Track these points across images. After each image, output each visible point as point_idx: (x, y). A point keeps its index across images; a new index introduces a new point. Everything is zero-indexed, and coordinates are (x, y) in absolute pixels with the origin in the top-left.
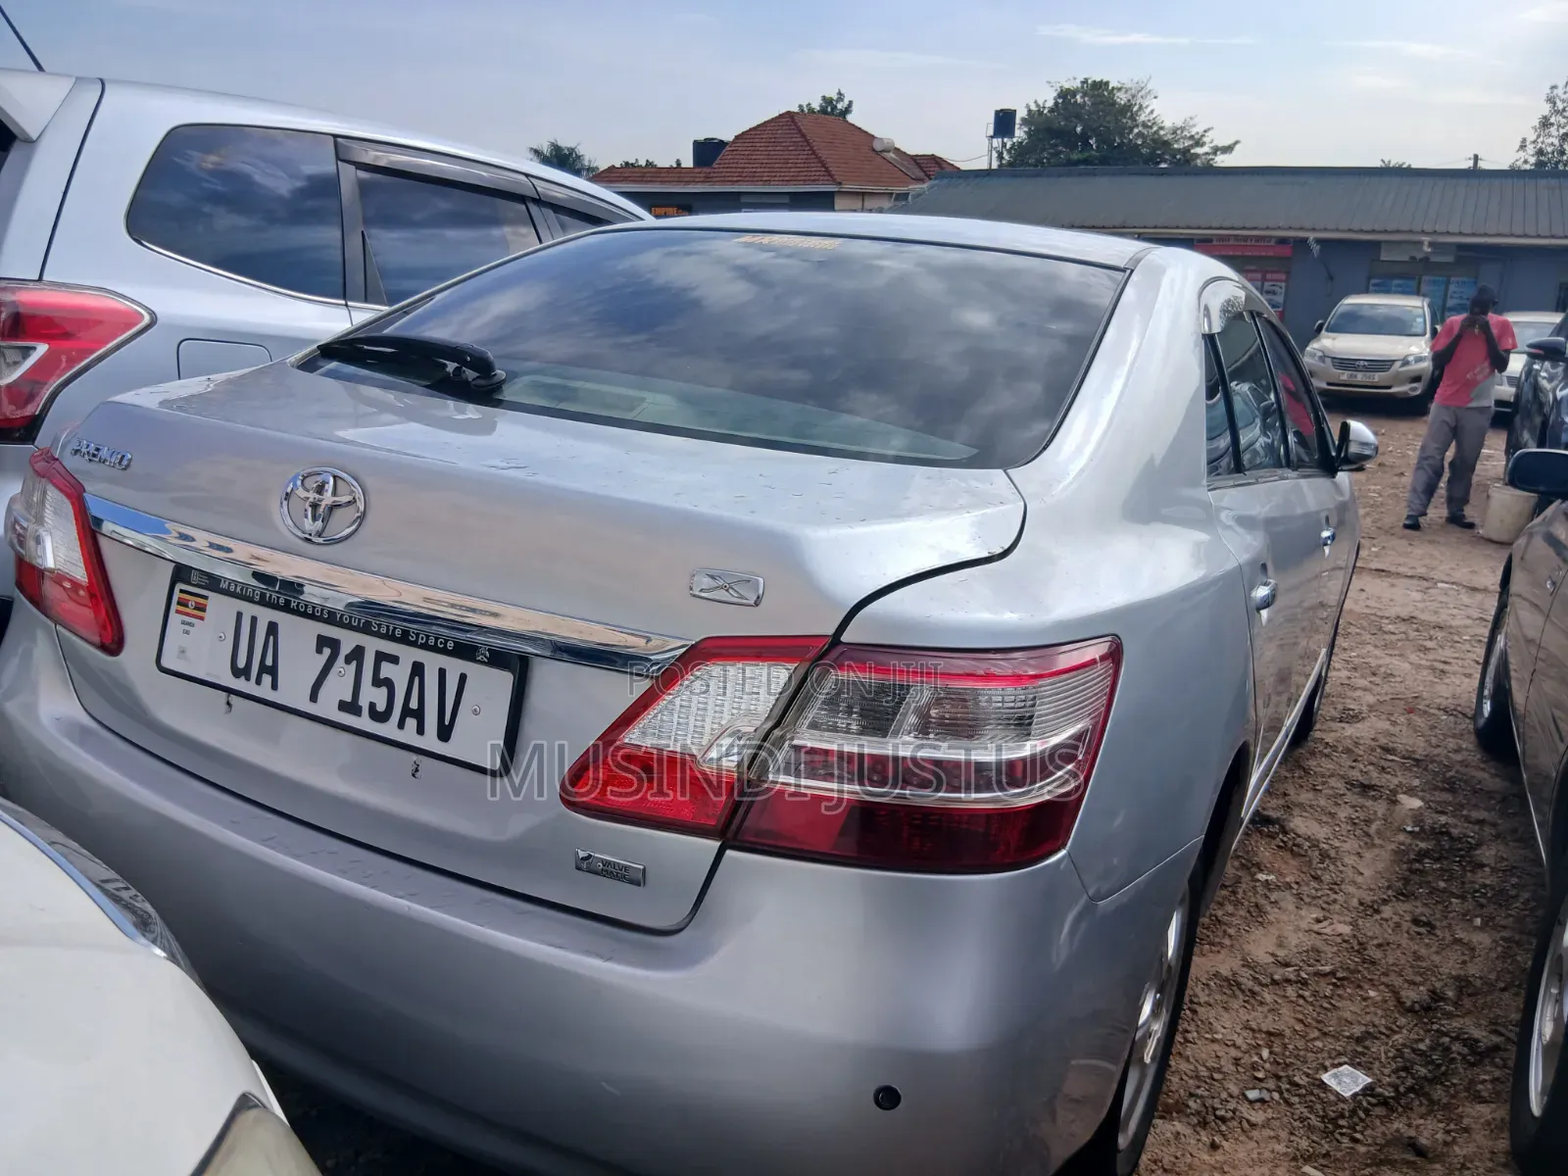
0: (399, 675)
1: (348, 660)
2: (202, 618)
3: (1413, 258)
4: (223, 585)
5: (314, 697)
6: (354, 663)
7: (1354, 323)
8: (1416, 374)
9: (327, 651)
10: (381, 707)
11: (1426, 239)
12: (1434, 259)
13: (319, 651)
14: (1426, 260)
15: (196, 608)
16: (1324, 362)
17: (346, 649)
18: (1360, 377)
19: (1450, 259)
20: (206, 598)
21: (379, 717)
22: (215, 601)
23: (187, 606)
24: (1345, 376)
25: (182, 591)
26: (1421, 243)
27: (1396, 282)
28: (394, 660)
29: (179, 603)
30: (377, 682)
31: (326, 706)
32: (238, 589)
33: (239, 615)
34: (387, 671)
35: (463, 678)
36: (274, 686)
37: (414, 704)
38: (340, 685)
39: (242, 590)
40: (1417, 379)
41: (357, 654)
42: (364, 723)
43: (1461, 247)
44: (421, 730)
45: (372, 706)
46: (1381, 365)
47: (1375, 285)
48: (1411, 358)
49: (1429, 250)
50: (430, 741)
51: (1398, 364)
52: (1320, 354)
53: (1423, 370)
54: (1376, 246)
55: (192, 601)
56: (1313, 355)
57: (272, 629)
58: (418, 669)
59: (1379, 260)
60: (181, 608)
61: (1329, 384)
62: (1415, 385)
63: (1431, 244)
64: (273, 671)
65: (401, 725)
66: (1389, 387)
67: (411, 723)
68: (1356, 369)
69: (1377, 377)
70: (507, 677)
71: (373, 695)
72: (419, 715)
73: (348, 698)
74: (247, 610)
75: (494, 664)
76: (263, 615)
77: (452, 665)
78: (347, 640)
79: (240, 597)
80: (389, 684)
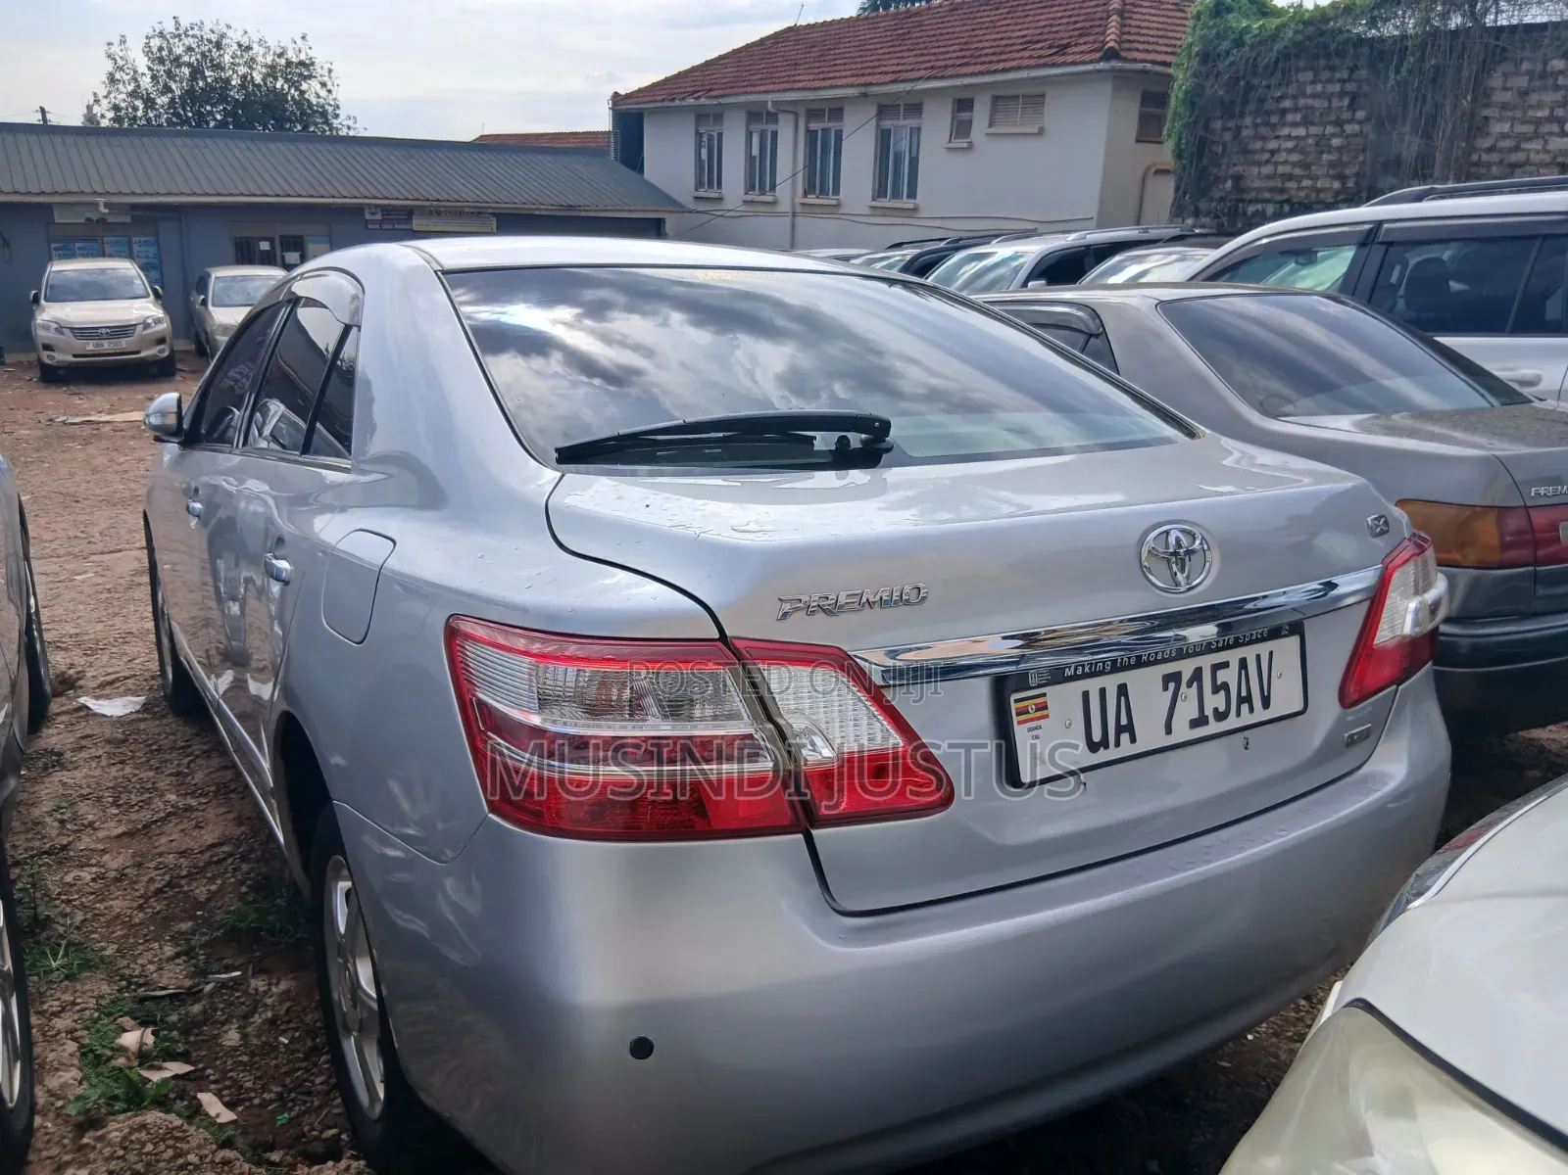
0: (1229, 676)
1: (1189, 685)
2: (1047, 716)
3: (89, 220)
4: (1068, 673)
5: (1169, 730)
6: (1195, 684)
7: (64, 293)
8: (160, 335)
9: (1172, 686)
10: (1222, 708)
11: (101, 200)
12: (110, 219)
13: (1166, 689)
14: (102, 221)
15: (1037, 710)
16: (62, 333)
17: (1185, 678)
18: (107, 346)
19: (127, 219)
20: (1044, 695)
21: (1221, 716)
22: (1055, 694)
23: (1028, 712)
24: (91, 346)
25: (1016, 701)
26: (96, 204)
27: (78, 245)
28: (1225, 665)
29: (1018, 714)
30: (1216, 690)
31: (1182, 732)
32: (1087, 669)
33: (1086, 695)
34: (1222, 676)
35: (1271, 653)
36: (1133, 740)
37: (1244, 694)
38: (1187, 709)
39: (1090, 669)
40: (161, 341)
41: (1197, 675)
42: (1214, 727)
43: (135, 207)
44: (1251, 710)
45: (1216, 710)
46: (121, 330)
47: (56, 249)
48: (150, 321)
49: (107, 211)
50: (1261, 715)
51: (140, 328)
52: (55, 326)
53: (164, 330)
54: (47, 208)
55: (1032, 704)
56: (46, 327)
57: (1123, 690)
58: (1243, 663)
59: (54, 223)
60: (1022, 718)
61: (75, 356)
62: (162, 347)
63: (106, 205)
64: (1129, 728)
65: (1238, 714)
66: (138, 352)
67: (1245, 707)
68: (100, 337)
69: (124, 343)
70: (1295, 640)
71: (1215, 701)
72: (1248, 699)
73: (1196, 715)
74: (1093, 685)
75: (1291, 634)
76: (1111, 683)
77: (1263, 649)
78: (1186, 667)
79: (1084, 676)
80: (1225, 686)
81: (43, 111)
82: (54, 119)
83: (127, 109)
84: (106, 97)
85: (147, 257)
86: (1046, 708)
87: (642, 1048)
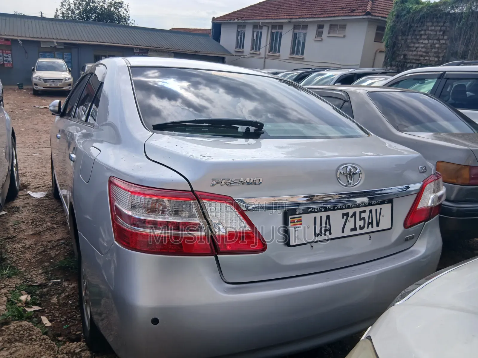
0: (366, 215)
1: (351, 217)
2: (301, 224)
3: (51, 47)
4: (309, 210)
5: (343, 231)
6: (353, 217)
7: (42, 68)
8: (69, 83)
9: (345, 217)
10: (362, 225)
11: (55, 41)
12: (57, 47)
13: (343, 218)
14: (55, 47)
15: (298, 222)
16: (40, 80)
17: (350, 215)
18: (53, 85)
19: (63, 47)
20: (301, 217)
21: (361, 228)
22: (304, 217)
23: (295, 222)
24: (48, 85)
25: (291, 218)
26: (53, 42)
27: (47, 54)
28: (364, 211)
29: (291, 223)
30: (361, 219)
31: (347, 232)
32: (316, 210)
33: (315, 218)
34: (363, 215)
35: (381, 209)
36: (330, 234)
37: (370, 221)
38: (350, 225)
39: (317, 210)
40: (70, 85)
41: (354, 214)
42: (359, 231)
43: (65, 44)
44: (372, 227)
45: (360, 226)
46: (58, 81)
47: (41, 55)
48: (67, 78)
49: (56, 44)
50: (375, 228)
51: (64, 80)
52: (38, 78)
53: (70, 82)
54: (39, 42)
55: (296, 220)
56: (36, 78)
57: (328, 217)
58: (371, 211)
59: (41, 47)
61: (44, 88)
62: (70, 87)
63: (57, 43)
65: (368, 228)
66: (62, 88)
67: (370, 226)
68: (52, 82)
69: (58, 85)
70: (390, 205)
71: (360, 223)
72: (372, 223)
73: (353, 227)
74: (318, 215)
75: (388, 203)
76: (324, 215)
77: (378, 207)
78: (351, 211)
79: (315, 212)
80: (364, 218)
81: (41, 13)
82: (45, 16)
83: (66, 14)
84: (60, 10)
85: (68, 59)
86: (301, 221)
87: (155, 321)
